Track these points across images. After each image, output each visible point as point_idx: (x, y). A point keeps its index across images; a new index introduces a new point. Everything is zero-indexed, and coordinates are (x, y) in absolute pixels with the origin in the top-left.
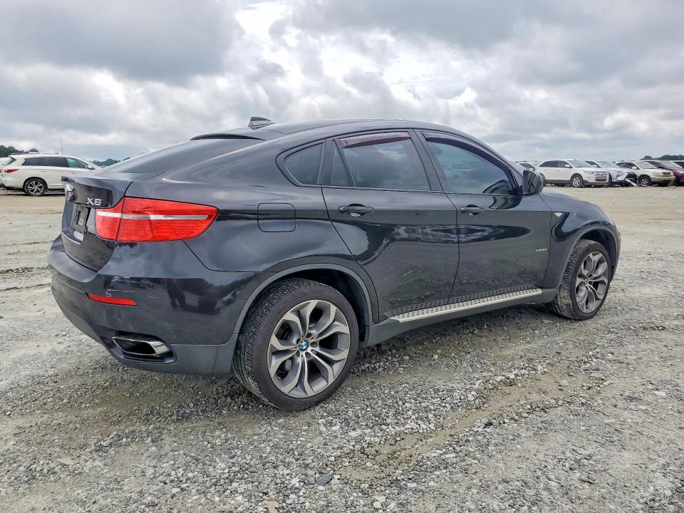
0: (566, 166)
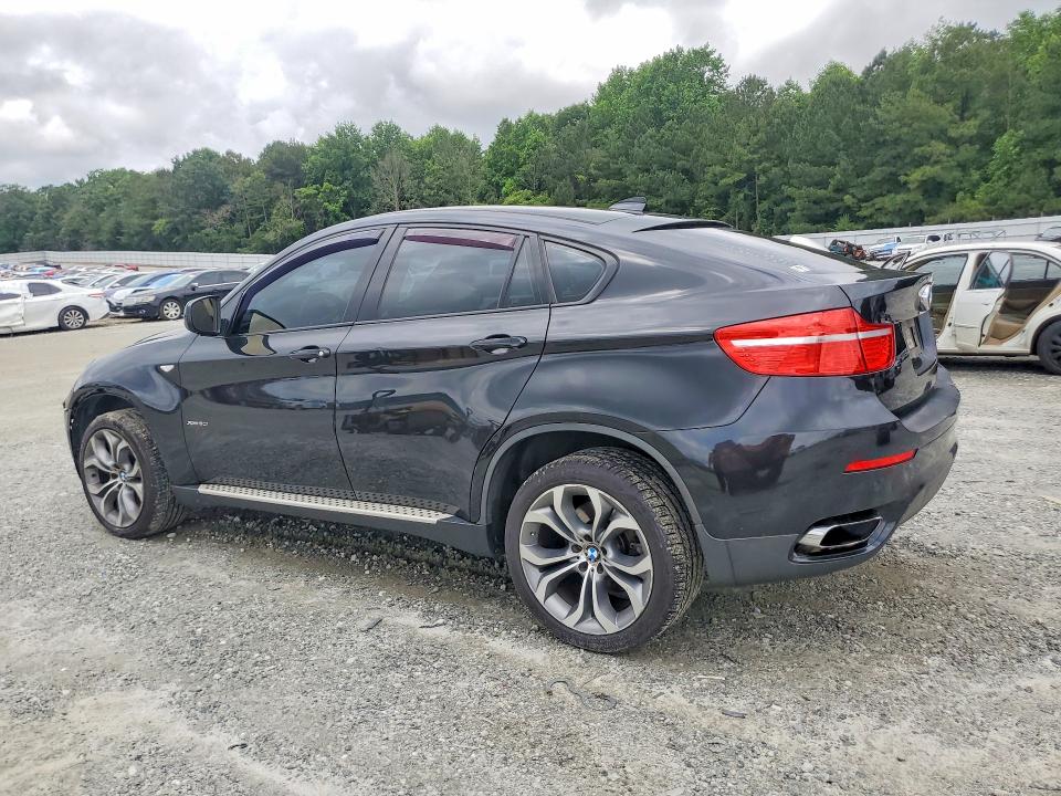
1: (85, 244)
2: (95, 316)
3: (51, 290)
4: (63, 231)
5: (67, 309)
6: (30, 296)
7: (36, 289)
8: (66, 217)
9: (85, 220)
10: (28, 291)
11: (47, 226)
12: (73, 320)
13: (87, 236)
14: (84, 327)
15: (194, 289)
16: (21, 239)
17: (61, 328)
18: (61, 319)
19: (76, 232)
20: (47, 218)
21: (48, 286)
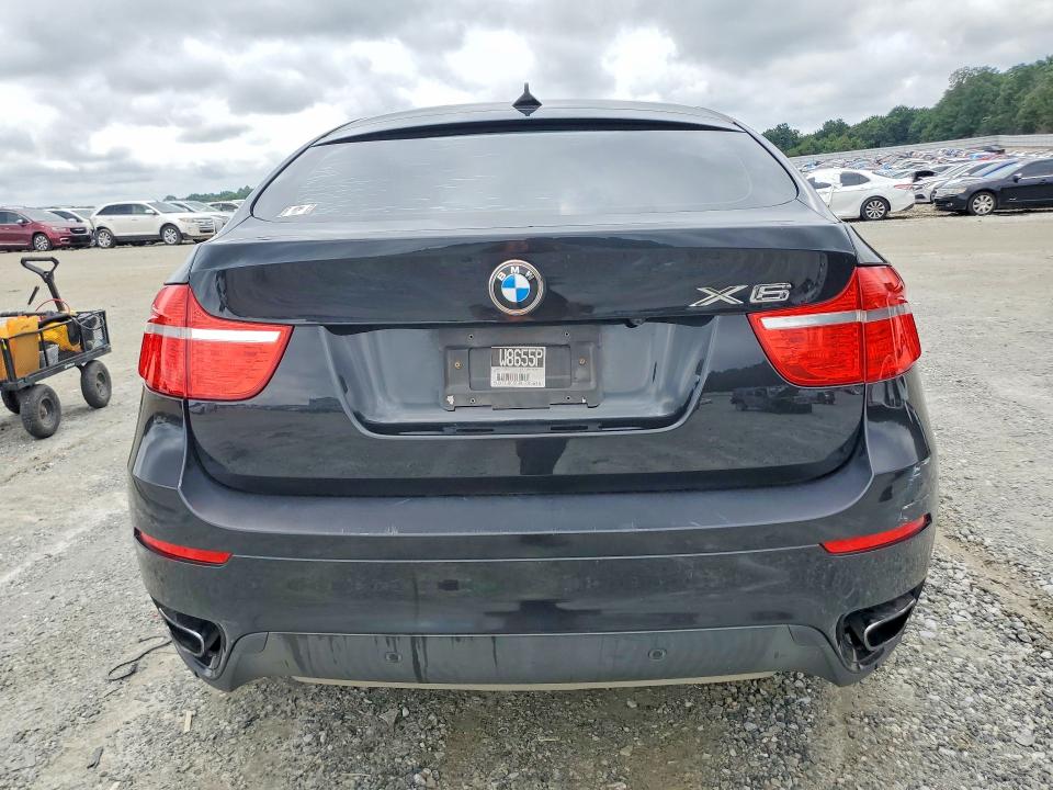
0: (147, 211)
1: (1040, 126)
2: (896, 209)
3: (860, 180)
4: (1020, 112)
5: (871, 199)
6: (840, 186)
7: (848, 180)
8: (1028, 97)
9: (1045, 100)
10: (838, 181)
11: (1007, 108)
12: (874, 210)
13: (1045, 117)
14: (885, 218)
15: (1016, 180)
16: (979, 122)
17: (863, 218)
18: (864, 208)
19: (1034, 113)
20: (1008, 100)
21: (859, 176)
